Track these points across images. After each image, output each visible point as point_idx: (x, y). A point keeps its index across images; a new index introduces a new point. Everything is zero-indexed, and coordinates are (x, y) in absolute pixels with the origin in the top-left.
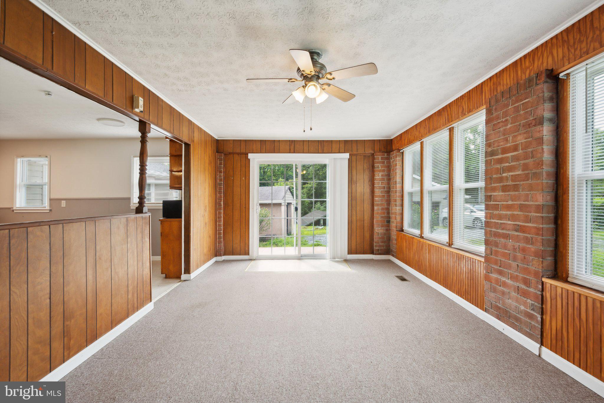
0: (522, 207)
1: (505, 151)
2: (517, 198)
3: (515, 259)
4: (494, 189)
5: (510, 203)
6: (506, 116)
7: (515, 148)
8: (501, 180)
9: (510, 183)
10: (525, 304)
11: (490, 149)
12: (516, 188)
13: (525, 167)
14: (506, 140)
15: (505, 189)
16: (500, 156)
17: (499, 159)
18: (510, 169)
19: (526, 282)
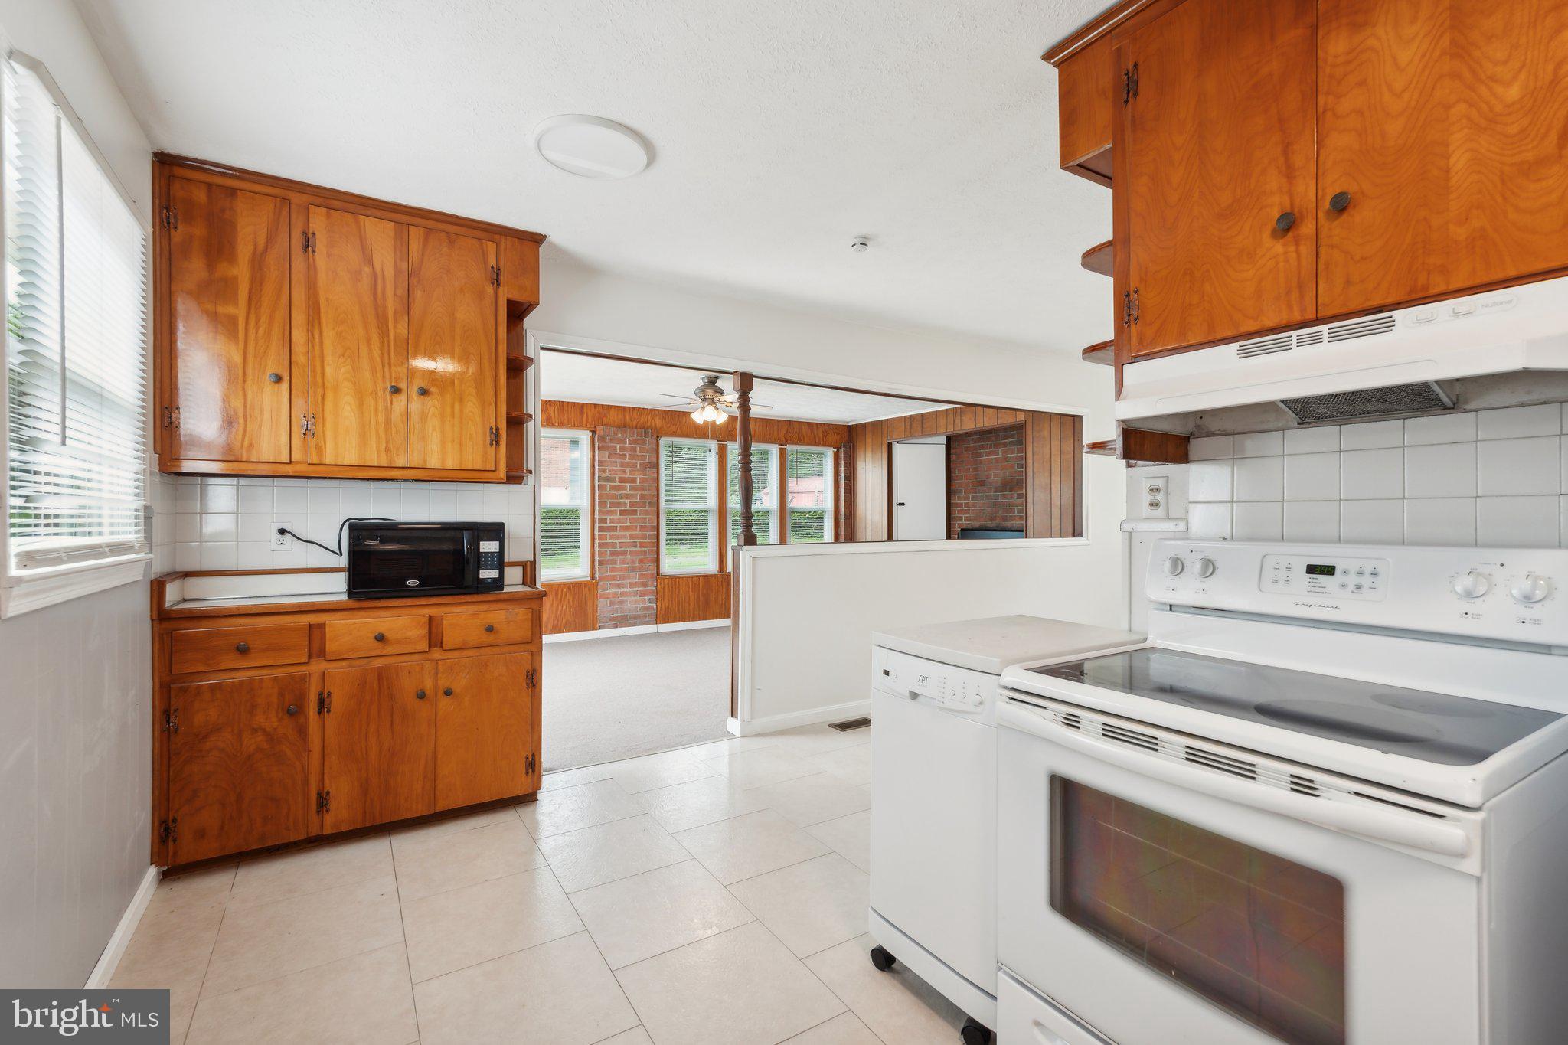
0: (641, 528)
1: (621, 480)
2: (637, 520)
3: (633, 570)
4: (609, 513)
5: (628, 524)
6: (624, 451)
7: (634, 481)
8: (619, 505)
9: (628, 508)
10: (644, 601)
11: (604, 475)
12: (634, 512)
13: (642, 497)
14: (625, 472)
15: (622, 513)
16: (617, 484)
17: (615, 486)
18: (627, 496)
19: (644, 585)
